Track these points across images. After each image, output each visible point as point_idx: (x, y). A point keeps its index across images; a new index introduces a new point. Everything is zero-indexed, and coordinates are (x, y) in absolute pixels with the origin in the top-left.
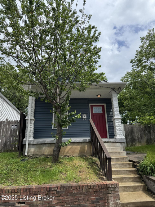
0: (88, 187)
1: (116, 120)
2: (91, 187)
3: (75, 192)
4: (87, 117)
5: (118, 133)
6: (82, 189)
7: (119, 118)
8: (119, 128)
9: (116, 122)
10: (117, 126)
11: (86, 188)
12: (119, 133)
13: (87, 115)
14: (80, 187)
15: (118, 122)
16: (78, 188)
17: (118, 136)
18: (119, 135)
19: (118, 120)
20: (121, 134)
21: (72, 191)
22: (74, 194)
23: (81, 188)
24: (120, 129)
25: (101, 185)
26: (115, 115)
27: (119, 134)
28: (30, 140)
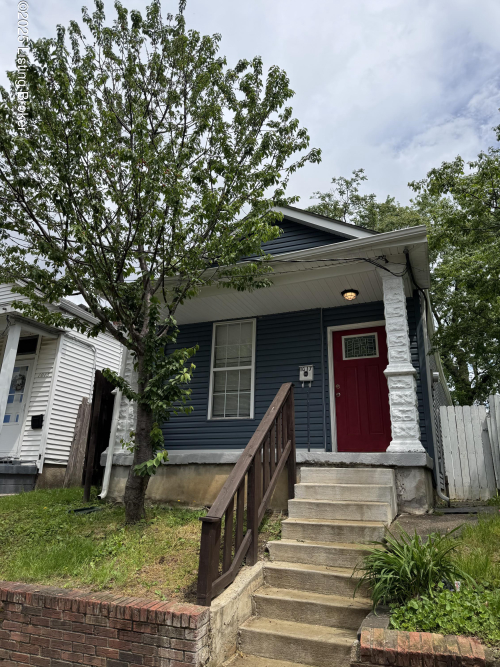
0: (101, 611)
1: (393, 379)
2: (109, 612)
3: (67, 618)
4: (314, 375)
5: (398, 431)
6: (85, 614)
7: (405, 370)
8: (403, 412)
9: (393, 388)
10: (394, 404)
11: (97, 612)
12: (403, 429)
13: (315, 368)
14: (79, 607)
15: (399, 385)
16: (74, 610)
17: (399, 441)
18: (402, 437)
19: (400, 378)
20: (412, 433)
21: (59, 613)
22: (63, 624)
23: (82, 610)
24: (409, 414)
25: (139, 611)
26: (390, 360)
27: (403, 433)
28: (117, 453)
